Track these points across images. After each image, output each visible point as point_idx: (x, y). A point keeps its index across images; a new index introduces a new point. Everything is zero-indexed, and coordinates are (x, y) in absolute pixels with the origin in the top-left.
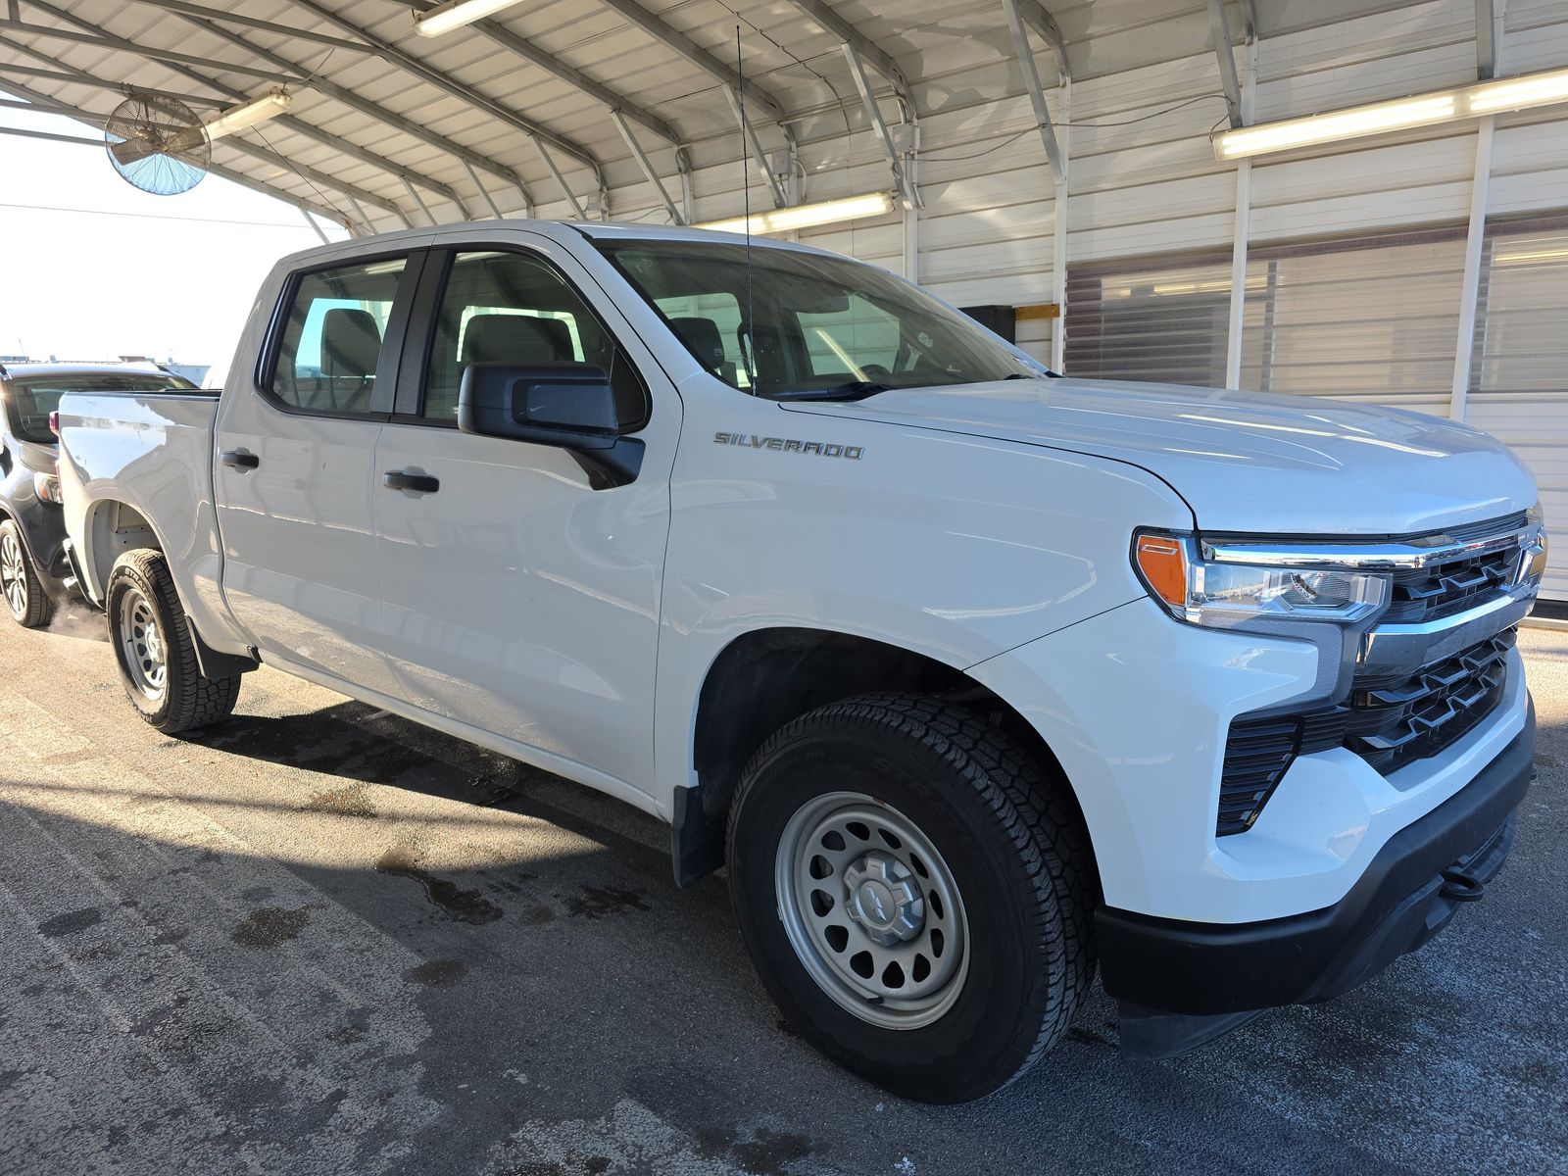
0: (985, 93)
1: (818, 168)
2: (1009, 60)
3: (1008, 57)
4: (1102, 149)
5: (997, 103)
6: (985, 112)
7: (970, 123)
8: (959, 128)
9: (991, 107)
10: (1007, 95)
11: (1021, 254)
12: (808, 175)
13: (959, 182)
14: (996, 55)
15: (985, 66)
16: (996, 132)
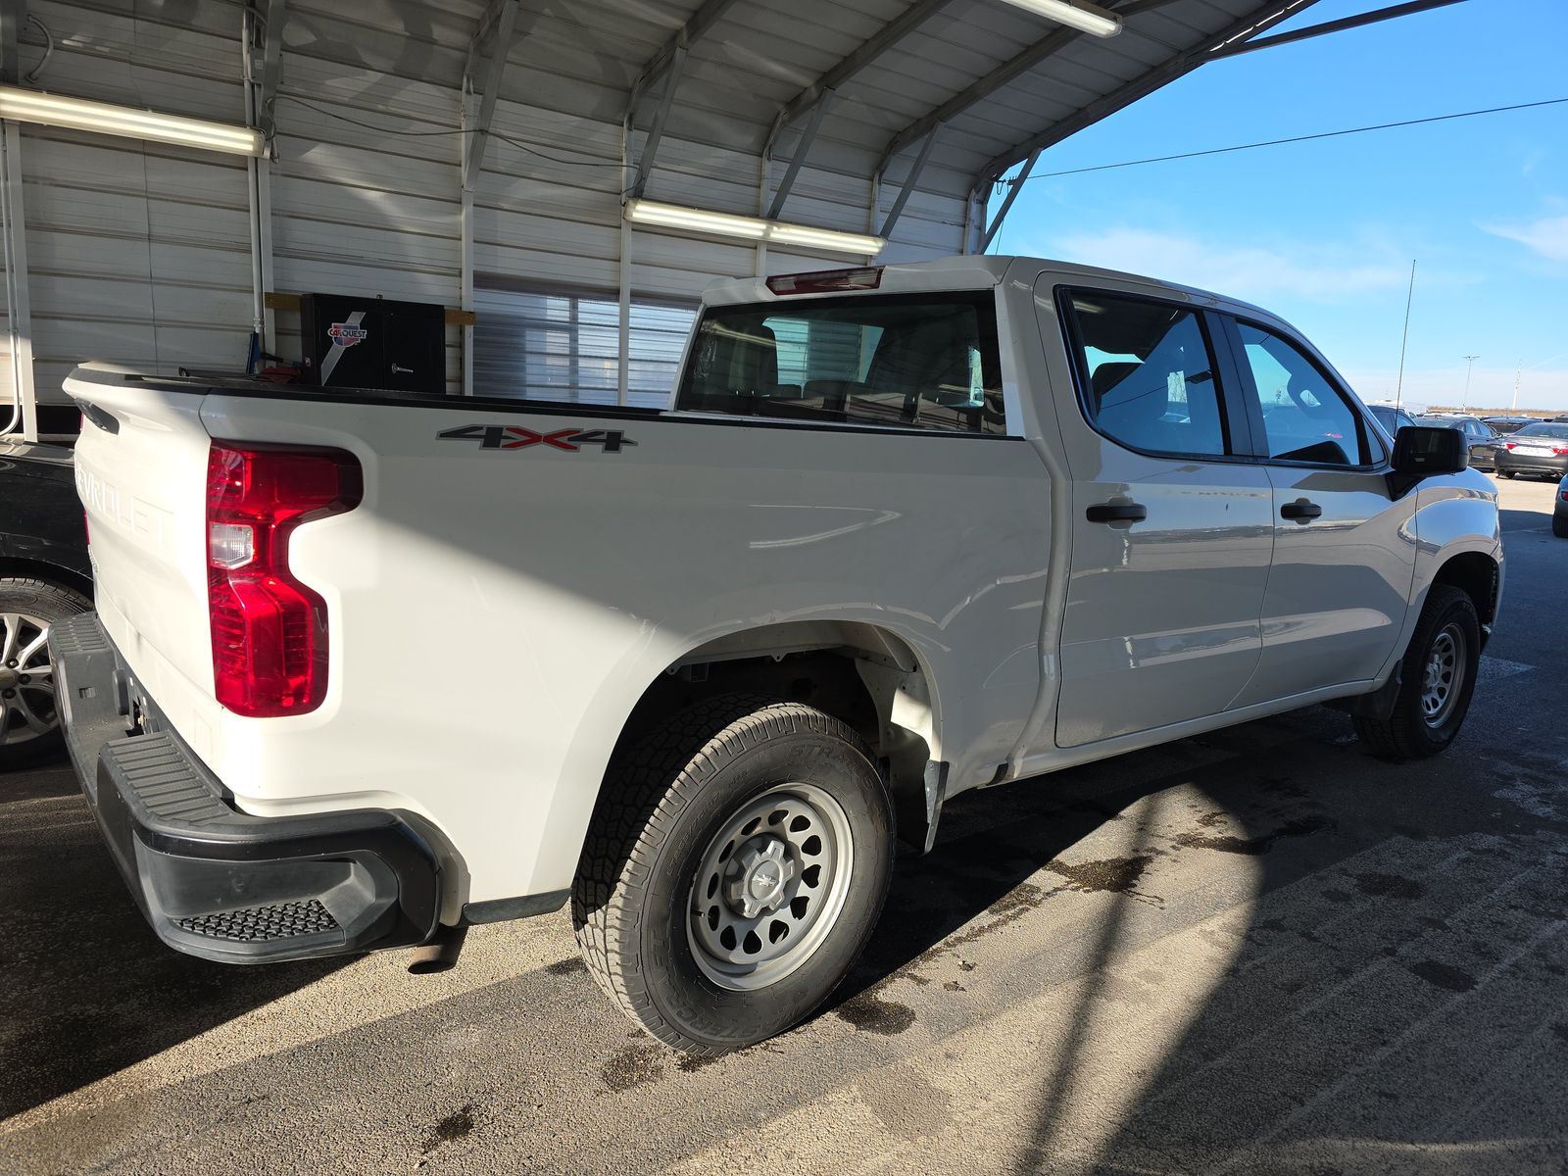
0: (367, 58)
1: (65, 42)
2: (407, 37)
3: (408, 34)
4: (502, 169)
5: (381, 75)
6: (365, 78)
7: (345, 83)
8: (328, 82)
9: (374, 77)
10: (393, 72)
11: (415, 250)
12: (55, 48)
13: (329, 146)
14: (398, 26)
15: (381, 31)
16: (381, 107)
